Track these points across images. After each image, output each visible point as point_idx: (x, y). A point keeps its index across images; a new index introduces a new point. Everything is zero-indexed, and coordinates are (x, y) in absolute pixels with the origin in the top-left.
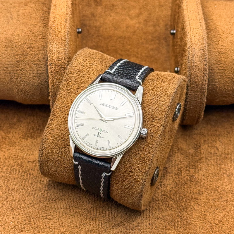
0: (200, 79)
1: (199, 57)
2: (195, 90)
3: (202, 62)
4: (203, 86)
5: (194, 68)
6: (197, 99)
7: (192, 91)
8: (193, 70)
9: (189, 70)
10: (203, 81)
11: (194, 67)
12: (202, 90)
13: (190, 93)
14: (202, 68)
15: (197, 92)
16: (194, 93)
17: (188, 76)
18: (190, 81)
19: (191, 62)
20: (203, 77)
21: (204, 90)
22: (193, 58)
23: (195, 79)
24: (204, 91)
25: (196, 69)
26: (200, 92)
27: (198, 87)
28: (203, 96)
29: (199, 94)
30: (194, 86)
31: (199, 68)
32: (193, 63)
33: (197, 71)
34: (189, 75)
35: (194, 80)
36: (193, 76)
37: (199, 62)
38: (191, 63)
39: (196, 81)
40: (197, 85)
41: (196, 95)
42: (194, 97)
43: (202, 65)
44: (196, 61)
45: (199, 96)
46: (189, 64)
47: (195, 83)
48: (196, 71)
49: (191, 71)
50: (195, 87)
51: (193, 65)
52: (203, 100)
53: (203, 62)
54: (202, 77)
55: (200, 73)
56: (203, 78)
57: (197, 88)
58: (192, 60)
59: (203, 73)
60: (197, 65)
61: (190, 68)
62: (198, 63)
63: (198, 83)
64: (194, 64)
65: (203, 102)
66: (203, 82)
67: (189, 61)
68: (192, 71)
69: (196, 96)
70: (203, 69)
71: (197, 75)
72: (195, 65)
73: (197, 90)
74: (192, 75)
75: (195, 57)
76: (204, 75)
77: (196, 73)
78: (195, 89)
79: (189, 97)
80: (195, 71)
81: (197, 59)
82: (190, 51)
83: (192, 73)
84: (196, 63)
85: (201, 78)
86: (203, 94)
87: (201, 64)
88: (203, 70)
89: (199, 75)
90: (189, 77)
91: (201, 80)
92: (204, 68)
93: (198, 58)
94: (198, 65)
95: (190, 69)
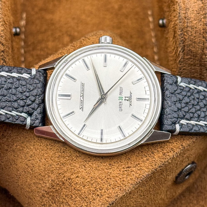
0: (198, 47)
1: (196, 12)
2: (192, 63)
3: (201, 20)
4: (204, 57)
5: (189, 31)
6: (196, 74)
7: (186, 64)
8: (187, 33)
9: (181, 34)
10: (203, 49)
11: (188, 28)
12: (202, 61)
13: (185, 68)
14: (201, 29)
15: (195, 65)
16: (190, 67)
17: (180, 44)
18: (183, 51)
19: (183, 21)
20: (203, 42)
21: (205, 61)
22: (186, 15)
23: (191, 46)
24: (205, 64)
25: (191, 32)
26: (198, 65)
27: (197, 58)
28: (204, 70)
29: (198, 68)
30: (189, 57)
31: (197, 29)
32: (187, 22)
33: (194, 35)
34: (181, 42)
35: (189, 49)
36: (188, 42)
37: (196, 20)
38: (184, 23)
39: (193, 49)
40: (194, 56)
41: (193, 69)
42: (191, 73)
43: (201, 25)
44: (192, 19)
45: (198, 71)
46: (181, 24)
47: (191, 52)
48: (192, 35)
49: (184, 35)
50: (191, 59)
51: (187, 26)
52: (203, 76)
53: (203, 20)
54: (201, 43)
55: (199, 37)
56: (203, 44)
57: (194, 59)
58: (185, 18)
59: (203, 37)
60: (193, 25)
61: (182, 30)
62: (195, 22)
63: (196, 52)
64: (189, 24)
65: (204, 78)
66: (203, 51)
67: (180, 20)
68: (186, 35)
69: (193, 71)
70: (202, 31)
71: (194, 40)
72: (191, 25)
73: (194, 63)
74: (186, 41)
75: (189, 13)
76: (204, 40)
77: (192, 37)
78: (191, 61)
79: (183, 73)
80: (190, 34)
81: (193, 16)
82: (181, 3)
83: (186, 37)
84: (191, 22)
85: (200, 45)
86: (203, 67)
87: (199, 24)
88: (203, 33)
89: (197, 40)
90: (182, 45)
91: (200, 47)
92: (203, 29)
93: (194, 14)
94: (195, 25)
95: (183, 32)
